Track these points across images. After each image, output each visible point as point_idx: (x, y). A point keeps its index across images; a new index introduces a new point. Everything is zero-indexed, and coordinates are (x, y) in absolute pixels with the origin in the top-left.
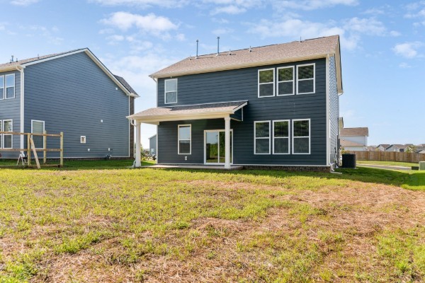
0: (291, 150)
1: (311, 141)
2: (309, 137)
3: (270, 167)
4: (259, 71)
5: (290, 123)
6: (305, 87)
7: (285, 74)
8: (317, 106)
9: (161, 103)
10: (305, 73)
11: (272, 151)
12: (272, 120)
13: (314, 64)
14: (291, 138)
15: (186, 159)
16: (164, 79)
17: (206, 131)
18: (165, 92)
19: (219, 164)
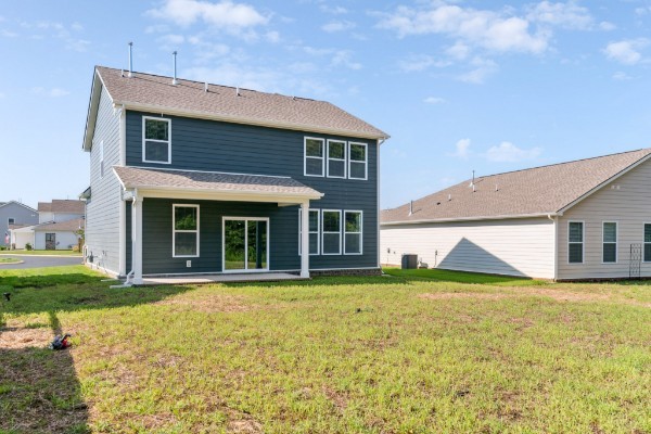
0: (343, 250)
1: (364, 238)
2: (361, 233)
4: (305, 138)
5: (342, 213)
6: (358, 171)
7: (336, 151)
8: (367, 196)
9: (132, 159)
10: (356, 154)
11: (321, 250)
12: (321, 208)
13: (366, 145)
14: (343, 232)
15: (189, 264)
16: (139, 114)
17: (224, 218)
18: (144, 140)
19: (247, 270)
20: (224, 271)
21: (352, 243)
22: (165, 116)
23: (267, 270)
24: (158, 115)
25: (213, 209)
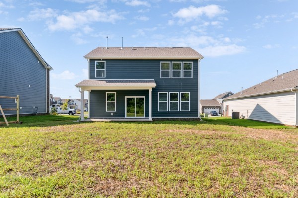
0: (180, 109)
1: (191, 104)
2: (189, 102)
3: (168, 119)
4: (161, 62)
5: (179, 93)
6: (187, 74)
7: (176, 66)
8: (193, 85)
9: (92, 77)
10: (187, 67)
11: (168, 109)
12: (169, 92)
13: (192, 62)
14: (180, 101)
15: (112, 114)
16: (94, 60)
17: (126, 97)
18: (96, 69)
19: (135, 117)
20: (126, 117)
21: (185, 106)
22: (103, 60)
23: (144, 117)
24: (100, 60)
25: (122, 93)
